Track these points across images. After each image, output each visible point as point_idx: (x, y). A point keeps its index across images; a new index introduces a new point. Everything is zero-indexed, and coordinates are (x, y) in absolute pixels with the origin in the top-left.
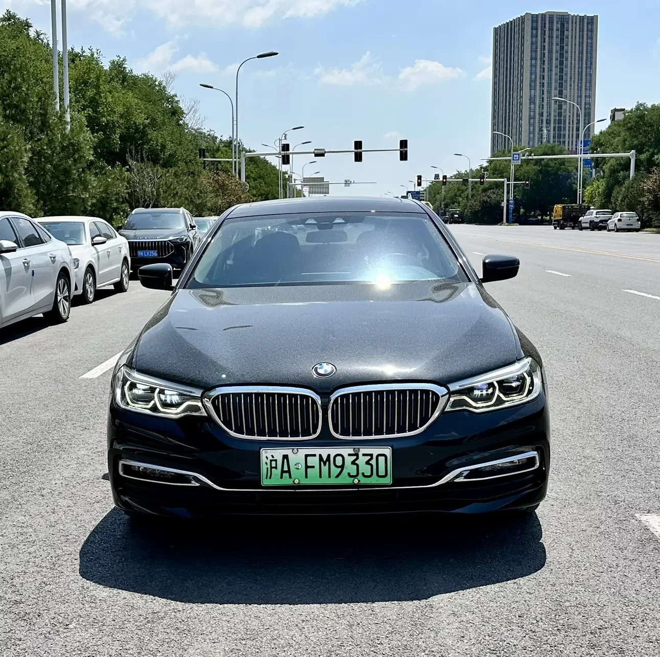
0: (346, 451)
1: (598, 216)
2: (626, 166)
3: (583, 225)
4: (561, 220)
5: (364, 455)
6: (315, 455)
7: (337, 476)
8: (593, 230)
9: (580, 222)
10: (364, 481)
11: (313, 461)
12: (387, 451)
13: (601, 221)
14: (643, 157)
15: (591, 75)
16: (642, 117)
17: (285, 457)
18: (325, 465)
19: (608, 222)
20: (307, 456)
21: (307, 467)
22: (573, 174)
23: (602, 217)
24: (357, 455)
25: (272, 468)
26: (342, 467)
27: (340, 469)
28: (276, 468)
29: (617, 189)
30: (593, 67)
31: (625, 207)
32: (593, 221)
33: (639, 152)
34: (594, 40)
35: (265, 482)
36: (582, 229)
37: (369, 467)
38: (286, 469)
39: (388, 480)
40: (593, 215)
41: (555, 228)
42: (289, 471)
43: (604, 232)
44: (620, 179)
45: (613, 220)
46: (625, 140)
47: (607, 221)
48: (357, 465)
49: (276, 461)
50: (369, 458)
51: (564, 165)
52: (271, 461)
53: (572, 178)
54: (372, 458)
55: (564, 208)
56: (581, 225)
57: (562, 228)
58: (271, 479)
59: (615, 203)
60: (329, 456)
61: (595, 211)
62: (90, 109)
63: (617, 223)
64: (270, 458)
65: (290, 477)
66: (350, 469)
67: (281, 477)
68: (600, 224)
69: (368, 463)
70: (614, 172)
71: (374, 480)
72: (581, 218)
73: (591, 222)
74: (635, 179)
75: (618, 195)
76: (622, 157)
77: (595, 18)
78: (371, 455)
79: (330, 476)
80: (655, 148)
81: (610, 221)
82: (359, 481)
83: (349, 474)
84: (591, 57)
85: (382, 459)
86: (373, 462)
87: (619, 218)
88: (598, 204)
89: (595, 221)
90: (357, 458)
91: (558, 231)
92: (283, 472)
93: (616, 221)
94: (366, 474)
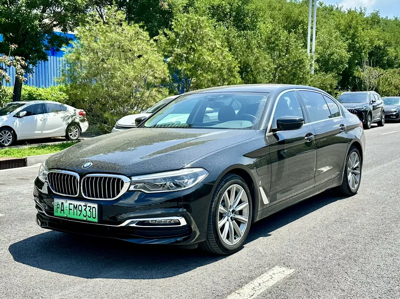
0: (83, 204)
5: (88, 206)
6: (72, 204)
7: (79, 215)
10: (89, 219)
11: (72, 207)
12: (96, 206)
17: (62, 203)
18: (75, 209)
20: (70, 204)
21: (70, 209)
24: (86, 206)
25: (58, 208)
26: (81, 211)
35: (55, 214)
37: (90, 213)
38: (62, 209)
39: (96, 220)
48: (86, 211)
49: (59, 204)
52: (57, 204)
58: (58, 213)
60: (77, 205)
62: (351, 40)
65: (64, 213)
66: (84, 212)
67: (61, 213)
69: (89, 211)
71: (92, 219)
78: (90, 207)
79: (77, 215)
82: (87, 219)
83: (83, 215)
85: (94, 209)
86: (91, 210)
90: (86, 208)
92: (61, 210)
94: (89, 216)
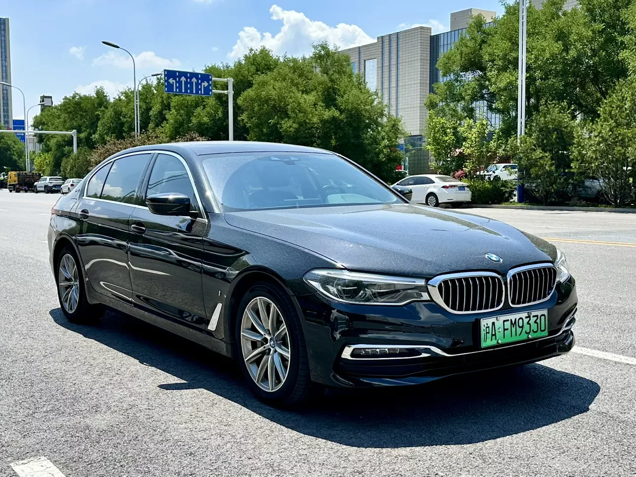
0: (524, 315)
1: (51, 181)
2: (70, 143)
3: (39, 189)
4: (17, 184)
5: (534, 316)
6: (508, 320)
7: (520, 334)
8: (48, 193)
9: (36, 186)
10: (535, 335)
11: (508, 325)
12: (545, 312)
13: (55, 186)
14: (82, 135)
15: (6, 67)
16: (78, 104)
17: (493, 324)
18: (514, 327)
19: (62, 187)
20: (504, 322)
21: (504, 330)
22: (12, 146)
23: (55, 182)
24: (529, 317)
25: (487, 333)
26: (522, 327)
27: (521, 329)
28: (489, 333)
29: (64, 160)
30: (8, 60)
31: (74, 175)
32: (48, 186)
33: (79, 132)
34: (7, 38)
35: (484, 344)
36: (38, 192)
37: (536, 325)
38: (494, 333)
39: (546, 333)
40: (47, 180)
41: (11, 191)
42: (495, 335)
43: (59, 195)
44: (66, 152)
45: (67, 184)
46: (65, 121)
47: (61, 185)
48: (530, 324)
49: (489, 327)
50: (536, 318)
51: (4, 139)
52: (487, 327)
53: (12, 150)
54: (537, 318)
55: (19, 175)
56: (37, 189)
57: (18, 191)
58: (487, 342)
59: (64, 171)
60: (516, 319)
61: (48, 178)
63: (70, 188)
64: (486, 326)
65: (496, 339)
66: (526, 328)
67: (492, 339)
68: (54, 188)
69: (535, 322)
70: (60, 146)
71: (539, 334)
72: (36, 183)
73: (46, 186)
74: (79, 153)
75: (66, 165)
76: (65, 135)
77: (6, 20)
78: (537, 316)
79: (516, 335)
80: (91, 129)
81: (63, 185)
82: (531, 336)
83: (526, 332)
84: (5, 52)
85: (543, 318)
86: (538, 321)
87: (71, 183)
88: (47, 172)
89: (49, 185)
90: (530, 320)
91: (14, 193)
92: (492, 335)
93: (69, 186)
94: (534, 331)
